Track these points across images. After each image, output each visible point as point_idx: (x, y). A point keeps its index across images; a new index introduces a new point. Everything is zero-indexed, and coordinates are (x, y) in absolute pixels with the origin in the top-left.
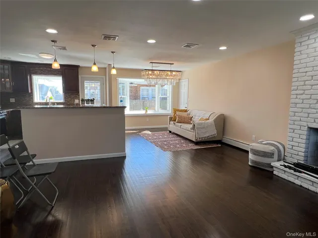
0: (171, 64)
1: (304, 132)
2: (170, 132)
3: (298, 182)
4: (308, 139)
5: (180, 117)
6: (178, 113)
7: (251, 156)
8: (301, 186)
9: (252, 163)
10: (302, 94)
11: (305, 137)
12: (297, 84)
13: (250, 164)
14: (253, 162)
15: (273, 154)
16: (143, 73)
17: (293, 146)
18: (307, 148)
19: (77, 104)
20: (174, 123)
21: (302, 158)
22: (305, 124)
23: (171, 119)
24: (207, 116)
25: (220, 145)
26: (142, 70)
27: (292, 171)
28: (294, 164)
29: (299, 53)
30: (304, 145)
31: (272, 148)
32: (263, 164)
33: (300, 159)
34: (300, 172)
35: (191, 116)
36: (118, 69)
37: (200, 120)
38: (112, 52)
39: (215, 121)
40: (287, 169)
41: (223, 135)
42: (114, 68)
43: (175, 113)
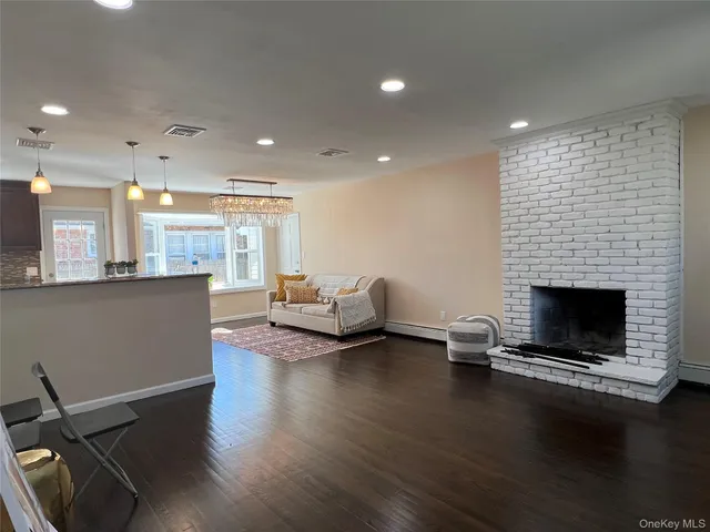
0: (271, 183)
1: (527, 294)
2: (273, 324)
3: (529, 373)
4: (532, 305)
5: (294, 291)
6: (287, 283)
7: (451, 346)
8: (535, 378)
9: (453, 357)
10: (516, 236)
11: (528, 302)
12: (510, 220)
13: (450, 359)
14: (456, 354)
15: (487, 336)
16: (215, 201)
17: (513, 318)
18: (532, 319)
19: (33, 279)
20: (284, 306)
21: (528, 336)
22: (526, 281)
23: (273, 297)
24: (351, 284)
25: (384, 337)
26: (213, 196)
27: (521, 358)
28: (520, 347)
29: (506, 174)
30: (528, 316)
31: (485, 326)
32: (474, 356)
33: (526, 337)
34: (532, 357)
35: (314, 287)
36: (175, 194)
37: (340, 293)
38: (162, 158)
39: (371, 291)
40: (512, 356)
41: (385, 318)
42: (166, 191)
43: (281, 284)
